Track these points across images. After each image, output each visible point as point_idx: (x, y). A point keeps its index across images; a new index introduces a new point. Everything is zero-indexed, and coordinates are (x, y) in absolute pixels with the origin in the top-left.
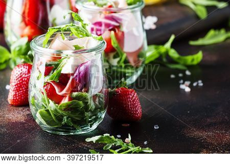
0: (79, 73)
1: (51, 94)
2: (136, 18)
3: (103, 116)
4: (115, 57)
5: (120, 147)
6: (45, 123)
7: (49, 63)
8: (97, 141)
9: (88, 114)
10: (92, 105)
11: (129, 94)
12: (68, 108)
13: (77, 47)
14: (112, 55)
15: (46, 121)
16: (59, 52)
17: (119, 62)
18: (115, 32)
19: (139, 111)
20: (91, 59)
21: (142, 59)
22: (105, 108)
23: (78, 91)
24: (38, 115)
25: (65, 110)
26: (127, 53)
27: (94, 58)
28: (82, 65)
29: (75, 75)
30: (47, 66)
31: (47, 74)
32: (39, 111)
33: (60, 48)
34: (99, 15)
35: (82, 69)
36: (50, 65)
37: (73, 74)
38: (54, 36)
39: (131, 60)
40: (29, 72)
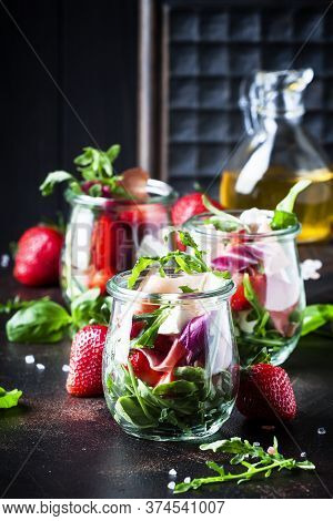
0: (190, 333)
1: (141, 370)
2: (287, 253)
3: (229, 411)
4: (250, 319)
5: (259, 459)
6: (130, 421)
7: (138, 316)
8: (219, 449)
9: (204, 405)
10: (211, 389)
11: (274, 375)
12: (170, 393)
13: (185, 290)
14: (244, 315)
15: (132, 418)
16: (155, 297)
17: (256, 328)
18: (250, 275)
19: (292, 403)
20: (209, 309)
21: (296, 325)
22: (233, 396)
23: (186, 365)
24: (118, 407)
25: (164, 397)
26: (270, 312)
27: (216, 308)
28: (193, 320)
29: (183, 337)
30: (135, 320)
31: (134, 334)
32: (120, 399)
33: (156, 291)
34: (222, 245)
35: (194, 326)
36: (141, 319)
37: (178, 336)
38: (144, 273)
39: (278, 323)
40: (103, 339)
